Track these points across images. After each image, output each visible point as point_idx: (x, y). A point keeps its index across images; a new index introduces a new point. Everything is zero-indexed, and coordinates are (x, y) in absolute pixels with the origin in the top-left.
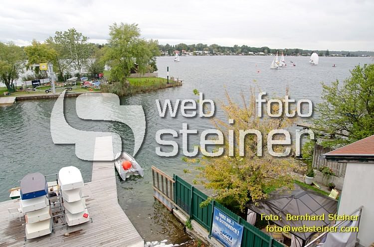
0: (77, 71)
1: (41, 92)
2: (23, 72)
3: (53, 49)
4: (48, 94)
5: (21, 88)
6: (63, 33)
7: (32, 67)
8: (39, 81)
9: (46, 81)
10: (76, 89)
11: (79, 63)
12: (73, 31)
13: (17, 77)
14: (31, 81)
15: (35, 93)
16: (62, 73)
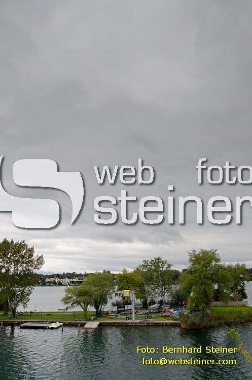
0: (160, 298)
1: (123, 319)
2: (111, 298)
3: (139, 276)
4: (128, 321)
5: (107, 313)
6: (149, 261)
7: (120, 293)
8: (124, 307)
9: (130, 307)
10: (155, 318)
11: (162, 290)
12: (158, 259)
13: (106, 303)
14: (117, 307)
15: (118, 319)
16: (146, 300)
